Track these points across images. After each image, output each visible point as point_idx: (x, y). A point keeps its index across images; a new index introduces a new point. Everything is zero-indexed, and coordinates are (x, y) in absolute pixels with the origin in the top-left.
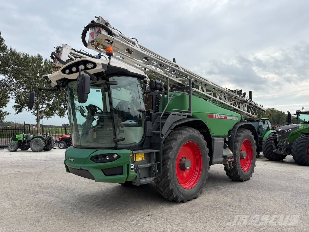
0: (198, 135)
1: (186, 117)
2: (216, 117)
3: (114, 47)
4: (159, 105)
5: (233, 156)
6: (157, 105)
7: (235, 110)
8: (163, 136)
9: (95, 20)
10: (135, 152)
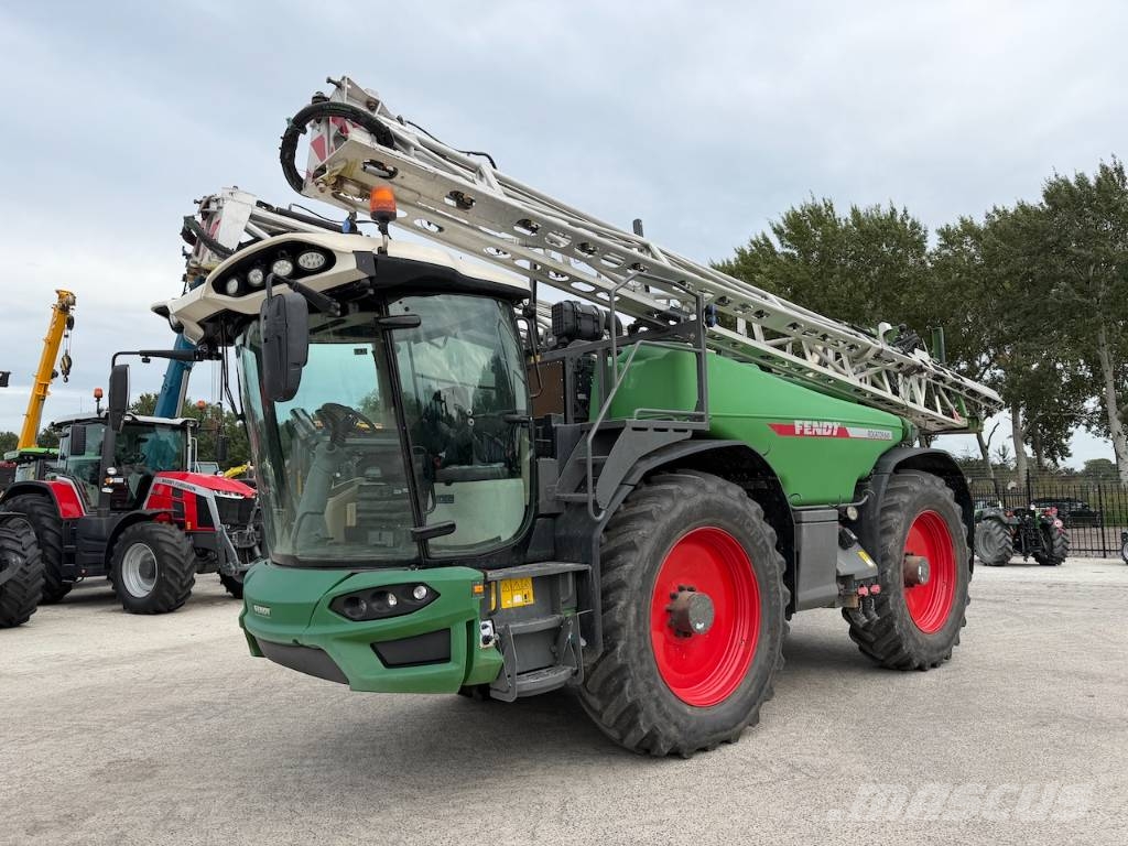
0: (739, 505)
1: (689, 434)
2: (806, 432)
3: (402, 187)
4: (589, 396)
5: (876, 574)
6: (581, 396)
7: (878, 402)
8: (601, 510)
9: (329, 91)
10: (492, 575)
